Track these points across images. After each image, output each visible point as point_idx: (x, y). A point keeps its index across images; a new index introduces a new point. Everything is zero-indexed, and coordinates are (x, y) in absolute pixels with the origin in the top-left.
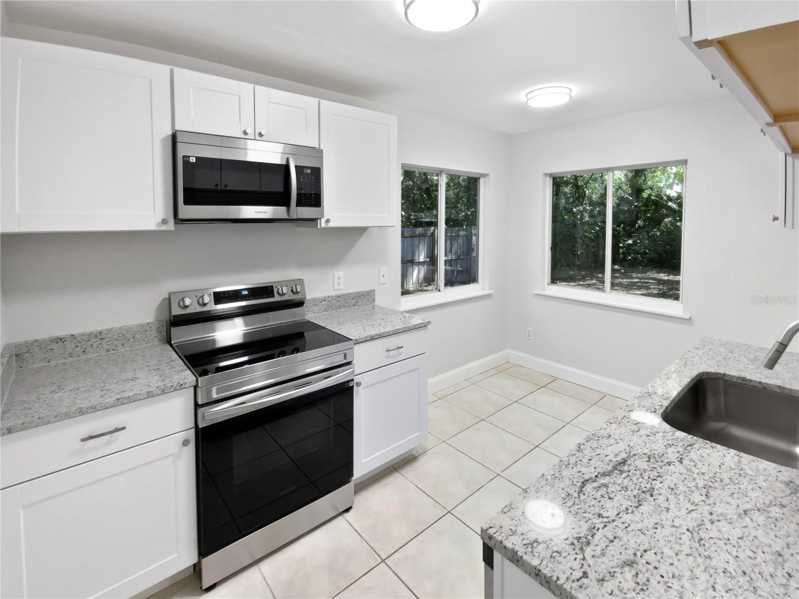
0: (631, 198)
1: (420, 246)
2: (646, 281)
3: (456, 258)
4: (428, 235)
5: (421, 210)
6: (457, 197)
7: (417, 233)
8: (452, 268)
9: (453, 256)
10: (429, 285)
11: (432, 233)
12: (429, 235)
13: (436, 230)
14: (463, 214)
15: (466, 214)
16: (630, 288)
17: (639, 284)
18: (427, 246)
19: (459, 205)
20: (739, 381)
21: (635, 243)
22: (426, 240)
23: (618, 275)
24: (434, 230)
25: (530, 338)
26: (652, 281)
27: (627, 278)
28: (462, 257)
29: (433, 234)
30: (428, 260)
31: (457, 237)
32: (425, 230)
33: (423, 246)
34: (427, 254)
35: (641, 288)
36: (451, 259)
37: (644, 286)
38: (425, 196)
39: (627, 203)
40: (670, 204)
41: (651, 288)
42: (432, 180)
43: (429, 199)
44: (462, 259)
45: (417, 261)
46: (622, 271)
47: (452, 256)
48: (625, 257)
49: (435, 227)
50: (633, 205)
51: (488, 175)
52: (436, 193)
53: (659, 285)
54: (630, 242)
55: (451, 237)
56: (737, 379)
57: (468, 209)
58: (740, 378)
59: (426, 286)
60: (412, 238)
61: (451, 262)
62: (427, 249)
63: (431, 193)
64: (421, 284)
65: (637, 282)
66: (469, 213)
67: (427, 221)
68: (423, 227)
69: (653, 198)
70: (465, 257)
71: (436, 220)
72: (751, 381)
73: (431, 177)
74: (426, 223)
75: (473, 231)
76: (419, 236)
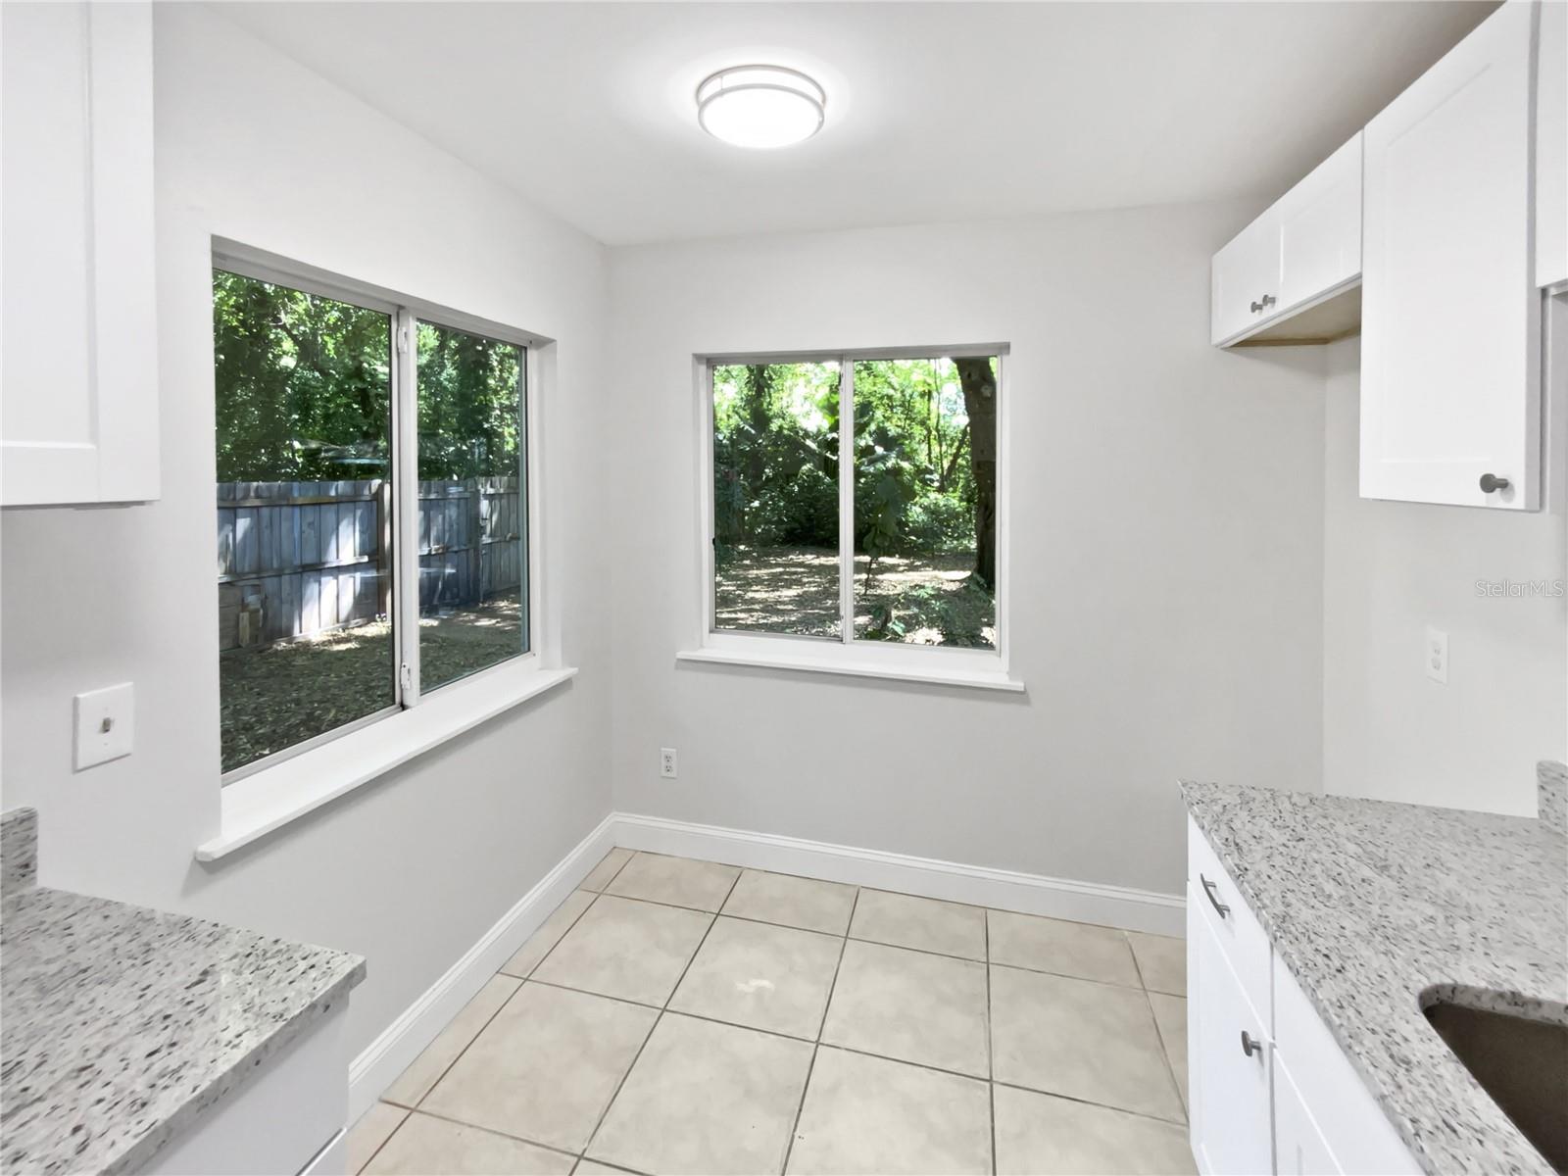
0: (753, 432)
1: (341, 528)
2: (793, 570)
3: (440, 551)
4: (364, 498)
5: (349, 439)
6: (434, 412)
7: (333, 493)
8: (432, 570)
9: (434, 547)
10: (368, 623)
11: (377, 493)
12: (369, 498)
13: (387, 488)
14: (452, 449)
15: (459, 450)
16: (776, 586)
17: (786, 577)
18: (361, 525)
19: (441, 431)
20: (1502, 1008)
21: (763, 505)
22: (359, 513)
23: (747, 562)
24: (381, 487)
25: (669, 774)
26: (802, 570)
27: (765, 567)
28: (455, 549)
29: (378, 496)
30: (366, 559)
31: (441, 503)
32: (355, 485)
33: (351, 528)
34: (362, 544)
35: (791, 584)
36: (429, 554)
37: (794, 580)
38: (355, 406)
39: (748, 440)
40: (808, 442)
41: (805, 584)
42: (373, 374)
43: (366, 415)
44: (456, 552)
45: (334, 565)
46: (754, 554)
47: (429, 546)
48: (752, 529)
49: (382, 477)
50: (756, 442)
51: (551, 341)
52: (387, 403)
53: (813, 576)
54: (756, 504)
55: (428, 502)
56: (1493, 999)
57: (463, 440)
58: (1501, 995)
59: (360, 626)
60: (317, 507)
61: (429, 559)
62: (362, 532)
63: (372, 400)
64: (347, 620)
65: (781, 573)
66: (464, 448)
67: (364, 464)
68: (350, 478)
69: (786, 432)
70: (463, 547)
71: (385, 462)
72: (1539, 1004)
73: (370, 365)
74: (360, 467)
75: (480, 487)
76: (338, 501)
